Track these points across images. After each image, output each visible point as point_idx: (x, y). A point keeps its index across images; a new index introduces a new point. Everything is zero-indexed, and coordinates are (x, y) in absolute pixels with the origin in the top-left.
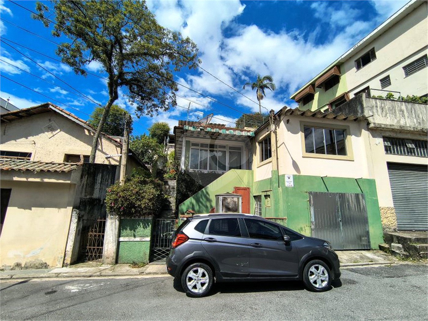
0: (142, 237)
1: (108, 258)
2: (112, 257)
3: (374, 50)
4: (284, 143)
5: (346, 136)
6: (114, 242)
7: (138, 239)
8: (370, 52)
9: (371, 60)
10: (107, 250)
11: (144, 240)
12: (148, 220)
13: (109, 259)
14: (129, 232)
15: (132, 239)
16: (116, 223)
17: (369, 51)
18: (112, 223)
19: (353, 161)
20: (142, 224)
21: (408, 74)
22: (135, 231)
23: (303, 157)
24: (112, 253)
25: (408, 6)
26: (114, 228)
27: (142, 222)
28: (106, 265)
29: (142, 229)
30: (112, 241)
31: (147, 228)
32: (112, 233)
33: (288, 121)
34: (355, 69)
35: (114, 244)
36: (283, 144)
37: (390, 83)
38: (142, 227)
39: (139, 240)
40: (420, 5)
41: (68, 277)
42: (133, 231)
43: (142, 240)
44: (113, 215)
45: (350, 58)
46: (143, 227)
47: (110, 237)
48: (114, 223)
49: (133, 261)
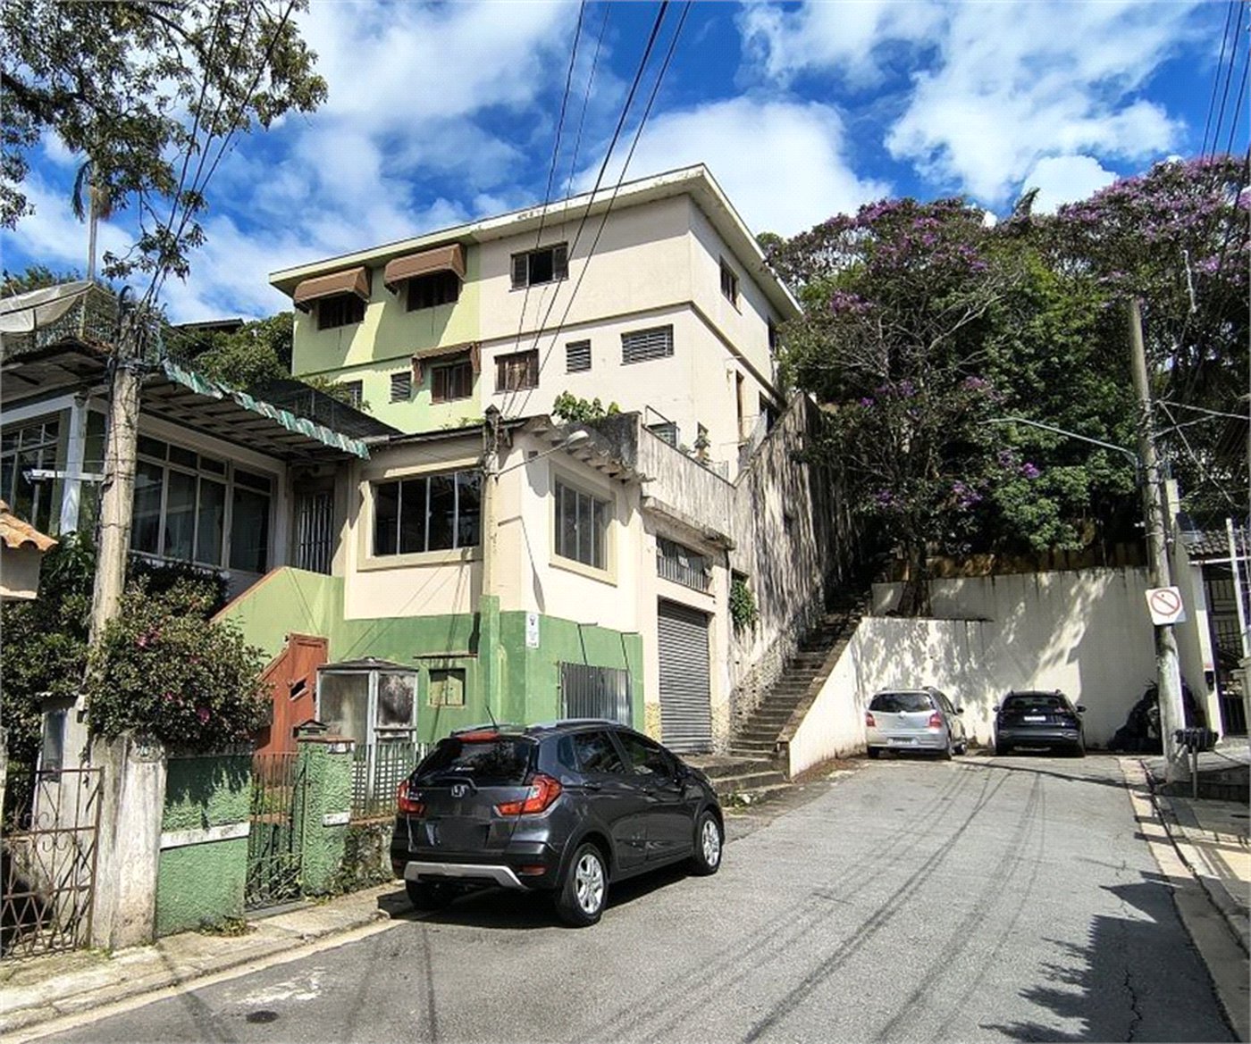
0: (226, 824)
1: (128, 921)
2: (144, 915)
3: (565, 250)
4: (520, 518)
5: (610, 521)
6: (151, 852)
7: (215, 833)
8: (554, 250)
9: (554, 275)
10: (128, 890)
11: (232, 835)
12: (243, 757)
13: (133, 925)
14: (190, 808)
15: (199, 835)
16: (156, 777)
17: (555, 246)
18: (145, 776)
19: (615, 586)
20: (228, 777)
21: (630, 357)
22: (205, 804)
23: (550, 565)
24: (144, 897)
25: (661, 183)
26: (152, 797)
27: (226, 769)
28: (126, 951)
29: (227, 792)
30: (143, 850)
31: (239, 789)
32: (146, 819)
33: (533, 454)
34: (506, 281)
35: (152, 860)
36: (519, 522)
37: (589, 362)
38: (227, 785)
39: (219, 837)
40: (680, 195)
41: (104, 1004)
42: (199, 805)
43: (227, 837)
44: (146, 745)
45: (501, 238)
46: (231, 787)
47: (138, 835)
48: (151, 778)
49: (201, 920)
